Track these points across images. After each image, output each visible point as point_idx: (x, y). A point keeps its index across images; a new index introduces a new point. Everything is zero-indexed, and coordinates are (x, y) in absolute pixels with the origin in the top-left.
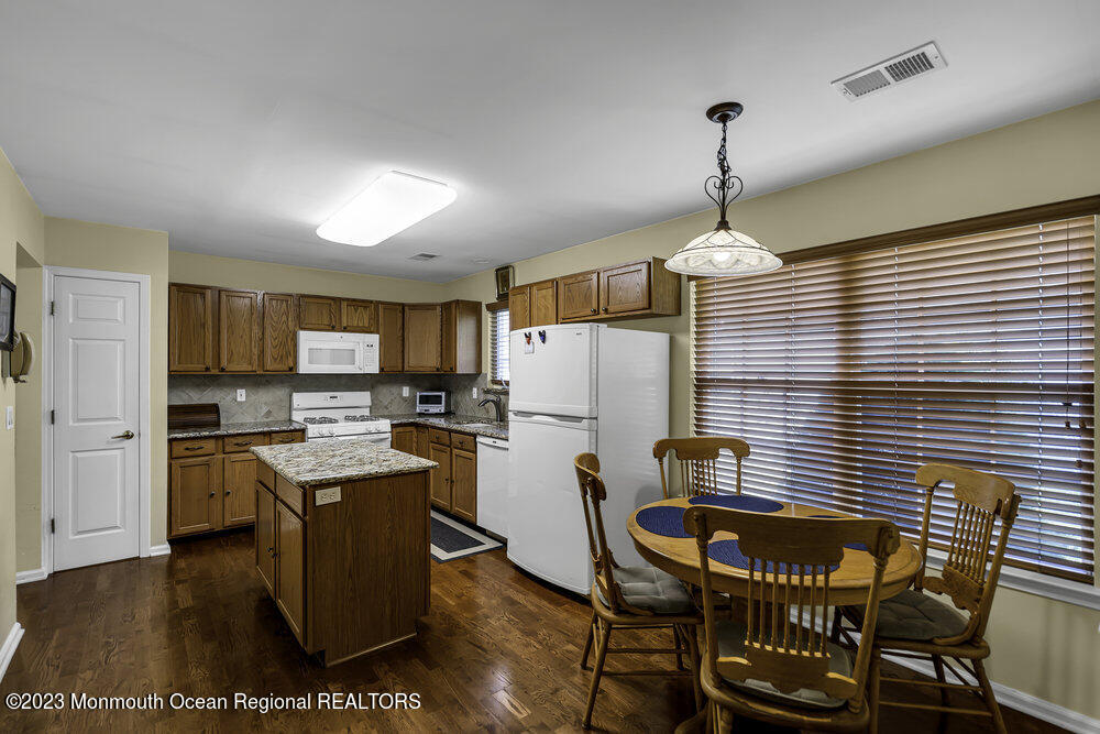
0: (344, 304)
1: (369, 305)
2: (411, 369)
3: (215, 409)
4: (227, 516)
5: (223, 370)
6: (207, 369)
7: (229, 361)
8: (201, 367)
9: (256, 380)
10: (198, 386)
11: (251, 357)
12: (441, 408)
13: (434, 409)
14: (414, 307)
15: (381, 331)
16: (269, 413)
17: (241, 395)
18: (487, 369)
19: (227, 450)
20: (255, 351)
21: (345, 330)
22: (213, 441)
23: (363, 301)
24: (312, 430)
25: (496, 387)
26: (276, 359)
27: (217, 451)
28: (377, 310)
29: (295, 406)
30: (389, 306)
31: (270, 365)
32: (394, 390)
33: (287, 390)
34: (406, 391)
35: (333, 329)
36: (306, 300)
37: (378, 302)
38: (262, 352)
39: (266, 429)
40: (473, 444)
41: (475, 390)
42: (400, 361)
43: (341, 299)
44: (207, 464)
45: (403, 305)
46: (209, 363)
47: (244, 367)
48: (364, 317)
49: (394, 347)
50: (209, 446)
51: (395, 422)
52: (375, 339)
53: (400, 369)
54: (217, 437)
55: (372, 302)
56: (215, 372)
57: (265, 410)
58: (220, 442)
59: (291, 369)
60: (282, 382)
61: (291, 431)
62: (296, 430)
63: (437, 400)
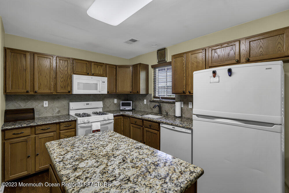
0: (93, 64)
1: (103, 65)
2: (119, 92)
3: (32, 111)
4: (37, 166)
5: (36, 92)
6: (27, 92)
7: (39, 88)
8: (25, 91)
9: (53, 97)
10: (24, 100)
11: (50, 86)
12: (130, 108)
13: (128, 108)
14: (121, 67)
15: (107, 76)
16: (59, 112)
17: (46, 104)
18: (151, 91)
19: (37, 132)
20: (52, 84)
21: (93, 75)
22: (29, 129)
23: (100, 63)
24: (80, 120)
25: (155, 99)
26: (62, 87)
27: (31, 134)
28: (106, 67)
29: (71, 108)
30: (111, 66)
31: (59, 90)
32: (111, 100)
33: (68, 101)
34: (116, 101)
35: (88, 74)
36: (76, 61)
37: (107, 64)
38: (56, 84)
39: (57, 121)
40: (158, 127)
41: (145, 101)
42: (115, 89)
43: (91, 62)
44: (26, 141)
45: (116, 66)
46: (28, 89)
47: (47, 91)
48: (101, 70)
49: (113, 83)
50: (27, 132)
51: (115, 115)
52: (105, 79)
53: (115, 92)
54: (31, 127)
55: (104, 64)
56: (32, 93)
57: (57, 110)
58: (33, 129)
59: (69, 92)
60: (65, 98)
61: (70, 121)
62: (72, 121)
63: (129, 105)
